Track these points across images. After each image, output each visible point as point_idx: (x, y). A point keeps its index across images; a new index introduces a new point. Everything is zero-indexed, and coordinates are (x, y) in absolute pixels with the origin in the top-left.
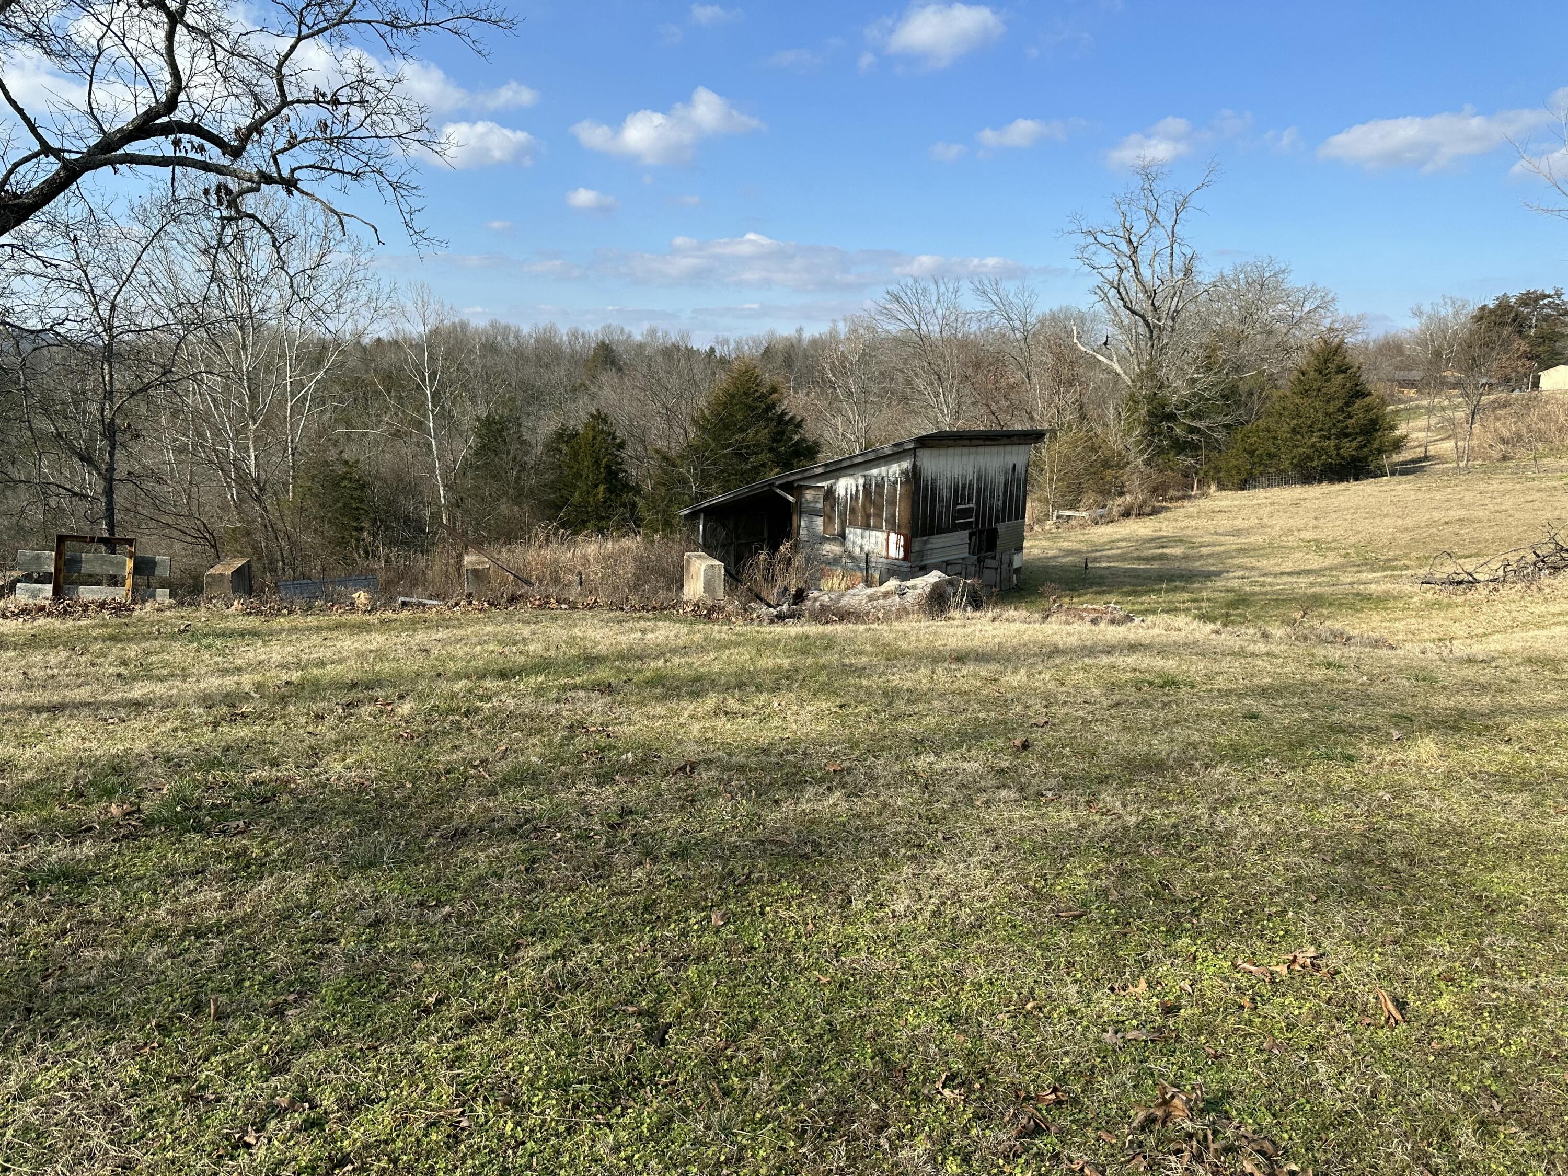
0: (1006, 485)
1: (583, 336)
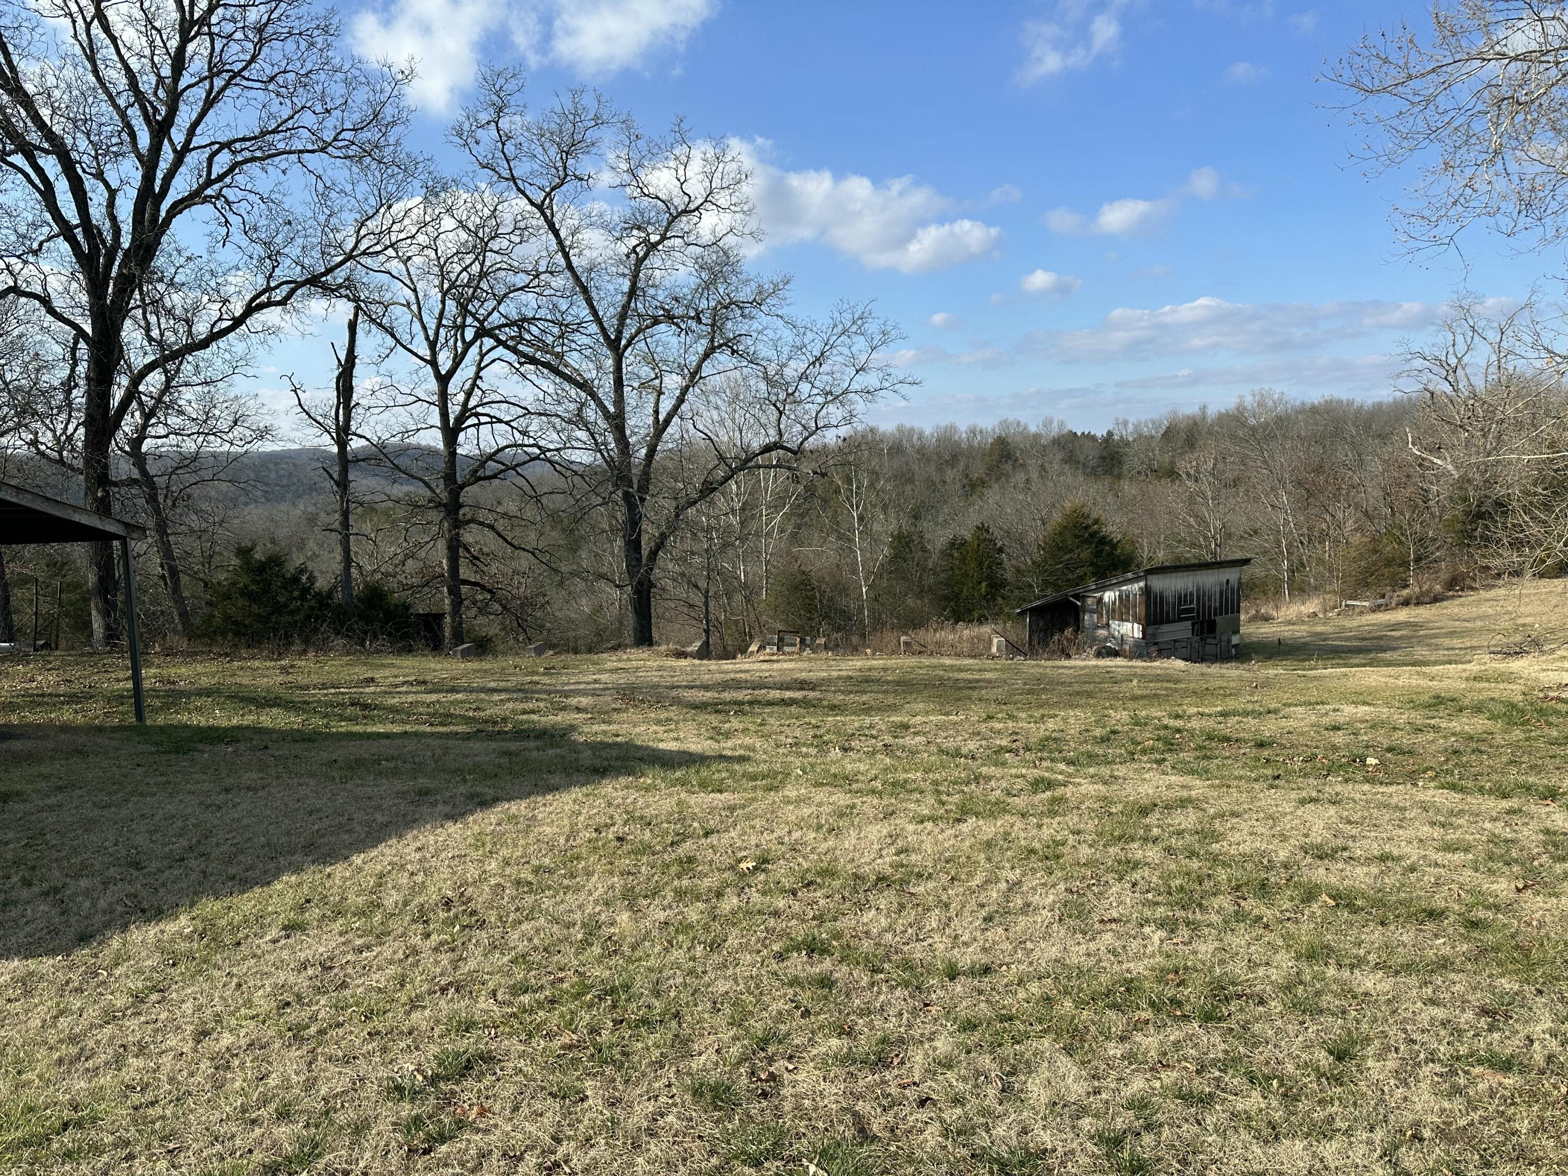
0: (1221, 593)
1: (981, 432)
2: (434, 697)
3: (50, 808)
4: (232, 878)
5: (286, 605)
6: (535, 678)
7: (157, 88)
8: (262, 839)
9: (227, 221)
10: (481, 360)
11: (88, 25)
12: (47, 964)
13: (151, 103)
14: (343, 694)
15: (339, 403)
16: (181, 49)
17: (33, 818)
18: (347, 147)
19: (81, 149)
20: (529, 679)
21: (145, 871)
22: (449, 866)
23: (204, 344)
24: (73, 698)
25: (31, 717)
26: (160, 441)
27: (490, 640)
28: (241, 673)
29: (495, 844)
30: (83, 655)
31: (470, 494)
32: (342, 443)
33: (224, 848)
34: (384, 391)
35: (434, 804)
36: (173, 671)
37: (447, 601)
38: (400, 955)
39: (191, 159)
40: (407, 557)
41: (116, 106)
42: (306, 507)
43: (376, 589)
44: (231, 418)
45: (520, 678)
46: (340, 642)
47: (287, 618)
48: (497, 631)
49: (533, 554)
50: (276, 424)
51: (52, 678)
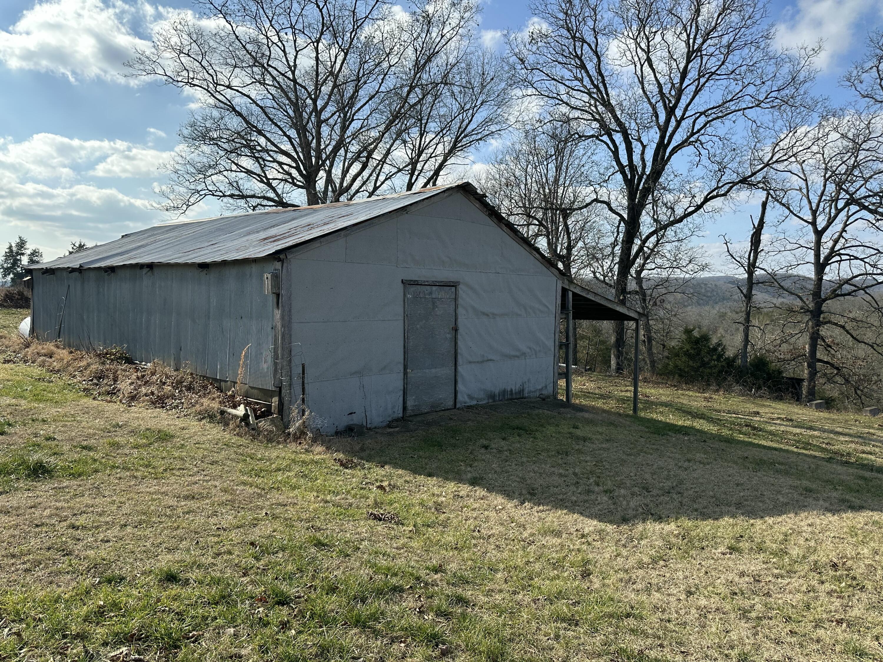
2: (798, 431)
3: (604, 449)
4: (696, 510)
5: (708, 363)
6: (872, 431)
7: (671, 90)
8: (711, 493)
9: (700, 154)
10: (847, 220)
11: (642, 66)
12: (610, 528)
13: (668, 98)
14: (741, 418)
15: (751, 250)
16: (686, 67)
17: (597, 452)
18: (773, 101)
19: (632, 128)
20: (866, 430)
21: (651, 493)
22: (832, 542)
23: (680, 220)
24: (602, 397)
25: (584, 402)
26: (650, 272)
27: (833, 400)
28: (682, 397)
29: (865, 537)
30: (606, 376)
31: (830, 305)
32: (750, 273)
33: (691, 492)
34: (779, 242)
35: (817, 499)
36: (648, 390)
37: (806, 371)
38: (804, 588)
39: (684, 124)
40: (782, 342)
41: (650, 103)
42: (720, 309)
43: (762, 360)
44: (688, 259)
45: (859, 429)
46: (737, 388)
47: (708, 370)
48: (837, 395)
49: (872, 347)
50: (712, 262)
51: (592, 385)
